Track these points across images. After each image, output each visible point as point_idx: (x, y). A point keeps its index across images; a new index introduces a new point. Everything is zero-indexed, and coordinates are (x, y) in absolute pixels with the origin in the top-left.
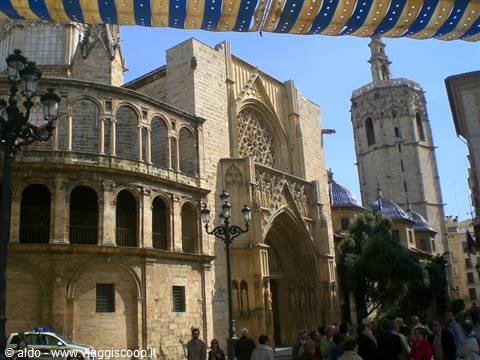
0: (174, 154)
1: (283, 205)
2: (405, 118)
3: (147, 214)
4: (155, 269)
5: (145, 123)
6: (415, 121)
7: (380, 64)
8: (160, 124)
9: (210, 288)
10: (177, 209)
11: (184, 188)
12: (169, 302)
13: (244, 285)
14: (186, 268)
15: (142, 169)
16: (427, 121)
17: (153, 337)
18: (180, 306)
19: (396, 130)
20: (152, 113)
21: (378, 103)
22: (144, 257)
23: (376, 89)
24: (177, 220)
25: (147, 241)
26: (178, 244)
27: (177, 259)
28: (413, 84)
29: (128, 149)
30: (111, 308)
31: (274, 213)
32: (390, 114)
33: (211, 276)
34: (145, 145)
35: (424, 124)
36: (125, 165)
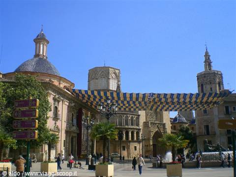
0: (135, 122)
1: (157, 129)
2: (214, 84)
3: (130, 134)
4: (131, 144)
5: (130, 118)
6: (218, 85)
7: (207, 63)
8: (132, 118)
9: (141, 146)
10: (135, 133)
11: (137, 129)
12: (134, 149)
13: (148, 146)
14: (137, 143)
15: (129, 127)
16: (223, 85)
17: (131, 154)
18: (136, 149)
19: (211, 89)
20: (131, 116)
21: (205, 79)
22: (130, 142)
23: (205, 74)
24: (135, 135)
25: (130, 139)
26: (135, 139)
27: (135, 142)
28: (218, 72)
29: (127, 124)
30: (125, 150)
31: (154, 131)
32: (209, 83)
33: (141, 144)
34: (130, 122)
35: (221, 86)
36: (127, 127)
